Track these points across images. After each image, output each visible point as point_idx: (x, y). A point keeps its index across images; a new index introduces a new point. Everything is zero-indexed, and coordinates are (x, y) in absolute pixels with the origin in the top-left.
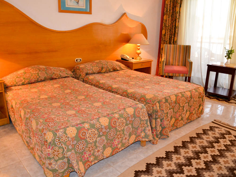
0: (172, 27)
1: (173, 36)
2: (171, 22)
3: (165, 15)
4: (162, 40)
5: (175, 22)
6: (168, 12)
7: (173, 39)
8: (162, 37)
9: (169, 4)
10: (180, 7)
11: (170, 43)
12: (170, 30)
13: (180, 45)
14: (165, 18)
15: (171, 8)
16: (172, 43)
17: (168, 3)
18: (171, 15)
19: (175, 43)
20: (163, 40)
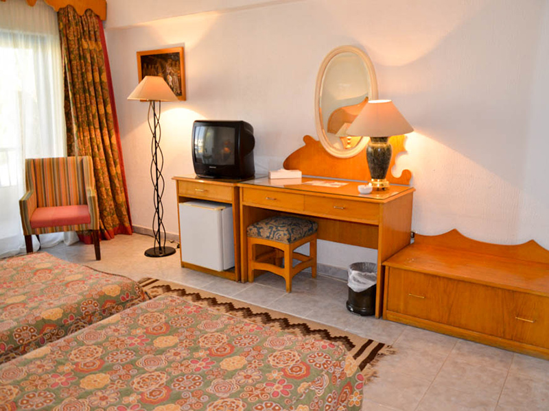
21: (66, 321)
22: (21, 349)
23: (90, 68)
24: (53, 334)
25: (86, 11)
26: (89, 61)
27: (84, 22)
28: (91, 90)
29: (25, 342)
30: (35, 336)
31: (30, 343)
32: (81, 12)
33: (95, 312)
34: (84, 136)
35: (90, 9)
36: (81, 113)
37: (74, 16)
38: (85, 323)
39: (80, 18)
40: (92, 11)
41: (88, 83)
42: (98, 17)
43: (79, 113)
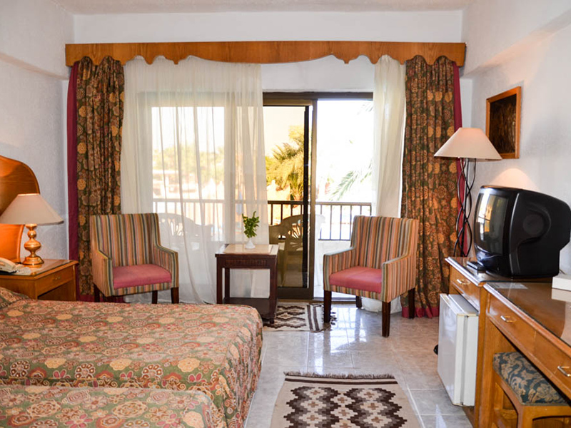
0: (105, 172)
1: (110, 195)
2: (101, 160)
3: (81, 144)
4: (79, 205)
5: (110, 160)
6: (89, 135)
7: (109, 200)
8: (80, 197)
9: (88, 117)
10: (120, 124)
11: (104, 212)
12: (101, 179)
13: (132, 215)
14: (81, 148)
15: (96, 127)
16: (109, 210)
17: (87, 114)
18: (98, 143)
19: (116, 209)
20: (82, 204)
21: (123, 376)
22: (75, 382)
23: (432, 122)
24: (106, 383)
25: (438, 60)
26: (433, 114)
27: (433, 72)
28: (430, 146)
29: (81, 378)
30: (91, 377)
31: (84, 381)
32: (430, 61)
33: (154, 380)
34: (416, 197)
35: (444, 57)
36: (416, 171)
37: (422, 67)
38: (140, 385)
39: (429, 68)
40: (446, 58)
41: (427, 138)
42: (453, 63)
43: (413, 171)
